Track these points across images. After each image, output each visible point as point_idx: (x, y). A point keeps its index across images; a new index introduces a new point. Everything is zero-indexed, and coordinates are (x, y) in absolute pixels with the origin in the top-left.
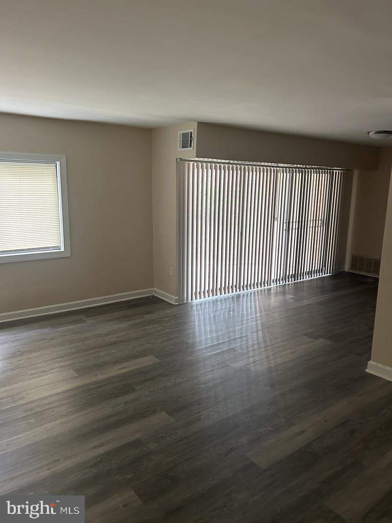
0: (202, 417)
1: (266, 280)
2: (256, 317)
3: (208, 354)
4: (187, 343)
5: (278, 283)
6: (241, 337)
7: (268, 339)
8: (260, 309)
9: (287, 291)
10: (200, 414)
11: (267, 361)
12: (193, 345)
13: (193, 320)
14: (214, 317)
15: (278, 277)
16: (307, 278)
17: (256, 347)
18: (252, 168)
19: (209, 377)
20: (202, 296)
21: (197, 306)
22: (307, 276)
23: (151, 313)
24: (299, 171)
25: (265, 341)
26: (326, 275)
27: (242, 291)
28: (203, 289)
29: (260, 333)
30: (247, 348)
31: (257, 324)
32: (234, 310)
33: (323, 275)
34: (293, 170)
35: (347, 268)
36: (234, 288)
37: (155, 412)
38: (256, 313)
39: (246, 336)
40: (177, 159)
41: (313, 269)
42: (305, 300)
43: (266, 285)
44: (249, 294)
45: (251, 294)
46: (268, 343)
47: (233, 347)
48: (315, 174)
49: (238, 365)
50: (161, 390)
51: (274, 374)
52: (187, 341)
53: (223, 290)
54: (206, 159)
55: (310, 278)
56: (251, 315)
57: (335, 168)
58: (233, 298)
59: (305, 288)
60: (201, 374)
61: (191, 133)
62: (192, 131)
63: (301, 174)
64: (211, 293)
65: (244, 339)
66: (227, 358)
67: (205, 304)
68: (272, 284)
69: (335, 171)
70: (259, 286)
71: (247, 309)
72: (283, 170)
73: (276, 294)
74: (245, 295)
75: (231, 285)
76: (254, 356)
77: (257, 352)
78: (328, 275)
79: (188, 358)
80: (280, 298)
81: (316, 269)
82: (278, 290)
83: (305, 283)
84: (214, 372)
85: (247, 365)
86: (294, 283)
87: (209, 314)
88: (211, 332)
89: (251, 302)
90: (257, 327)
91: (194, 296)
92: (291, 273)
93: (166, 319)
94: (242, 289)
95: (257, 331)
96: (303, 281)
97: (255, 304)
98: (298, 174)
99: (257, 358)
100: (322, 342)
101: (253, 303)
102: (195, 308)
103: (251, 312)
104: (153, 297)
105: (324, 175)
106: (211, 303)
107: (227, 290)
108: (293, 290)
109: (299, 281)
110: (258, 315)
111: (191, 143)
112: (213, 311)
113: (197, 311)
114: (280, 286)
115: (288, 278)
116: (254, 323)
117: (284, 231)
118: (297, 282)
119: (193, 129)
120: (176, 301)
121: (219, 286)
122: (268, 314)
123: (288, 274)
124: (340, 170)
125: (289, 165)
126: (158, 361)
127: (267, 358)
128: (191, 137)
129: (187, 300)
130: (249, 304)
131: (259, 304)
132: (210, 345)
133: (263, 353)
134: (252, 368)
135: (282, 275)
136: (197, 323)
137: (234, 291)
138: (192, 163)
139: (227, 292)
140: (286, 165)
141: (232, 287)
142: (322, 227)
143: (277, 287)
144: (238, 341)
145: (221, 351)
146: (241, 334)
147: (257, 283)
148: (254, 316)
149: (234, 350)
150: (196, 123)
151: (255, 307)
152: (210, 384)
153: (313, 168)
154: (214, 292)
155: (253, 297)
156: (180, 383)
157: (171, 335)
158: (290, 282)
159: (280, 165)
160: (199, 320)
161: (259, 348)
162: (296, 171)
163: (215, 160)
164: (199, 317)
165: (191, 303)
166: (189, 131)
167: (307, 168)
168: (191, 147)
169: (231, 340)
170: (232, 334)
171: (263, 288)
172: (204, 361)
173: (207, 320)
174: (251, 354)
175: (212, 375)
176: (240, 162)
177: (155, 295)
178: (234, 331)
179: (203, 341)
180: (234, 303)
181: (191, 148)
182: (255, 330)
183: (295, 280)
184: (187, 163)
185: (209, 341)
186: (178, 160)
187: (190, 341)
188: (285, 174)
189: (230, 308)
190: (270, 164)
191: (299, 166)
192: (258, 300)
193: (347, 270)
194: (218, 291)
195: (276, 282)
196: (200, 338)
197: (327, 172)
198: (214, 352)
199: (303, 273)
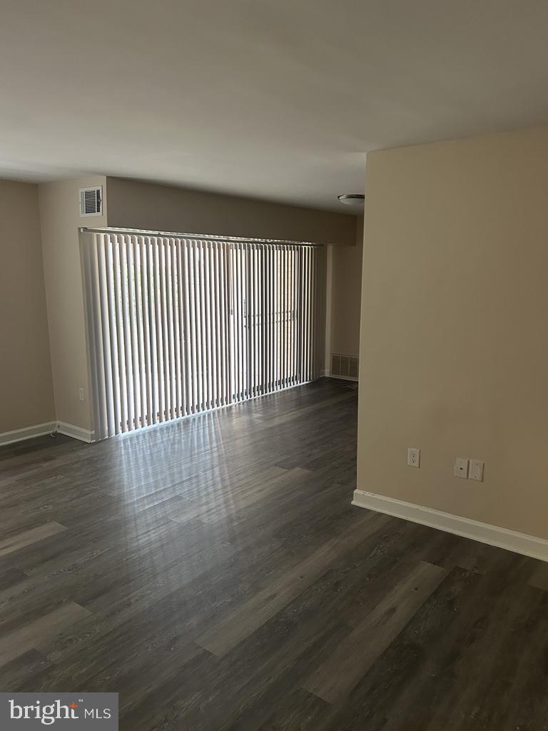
0: (133, 600)
1: (225, 395)
2: (211, 449)
3: (141, 510)
4: (110, 496)
5: (241, 398)
6: (190, 479)
7: (227, 476)
8: (216, 437)
9: (253, 408)
10: (129, 596)
11: (226, 507)
12: (120, 499)
13: (118, 463)
14: (151, 454)
15: (241, 391)
16: (278, 390)
17: (211, 489)
18: (193, 243)
19: (143, 540)
20: (133, 427)
21: (125, 441)
22: (279, 387)
23: (52, 459)
24: (257, 246)
25: (223, 480)
26: (302, 384)
27: (191, 415)
28: (133, 417)
29: (217, 470)
30: (199, 492)
31: (212, 458)
32: (180, 442)
33: (299, 384)
34: (249, 246)
35: (327, 373)
36: (180, 412)
37: (60, 604)
38: (211, 443)
39: (197, 476)
40: (79, 229)
41: (286, 377)
42: (277, 419)
43: (225, 402)
44: (202, 418)
45: (204, 416)
46: (228, 483)
47: (178, 493)
48: (279, 251)
49: (184, 519)
50: (69, 570)
51: (236, 524)
52: (110, 495)
53: (163, 416)
54: (124, 230)
55: (282, 389)
56: (204, 446)
57: (304, 243)
58: (179, 425)
59: (276, 402)
60: (131, 539)
61: (98, 191)
62: (100, 188)
63: (260, 251)
64: (145, 421)
65: (194, 481)
66: (170, 511)
67: (137, 437)
68: (233, 400)
69: (303, 247)
70: (215, 405)
71: (198, 438)
72: (236, 245)
73: (239, 413)
74: (197, 419)
75: (175, 406)
76: (207, 503)
77: (212, 496)
78: (305, 383)
79: (112, 519)
80: (245, 418)
81: (289, 376)
82: (242, 408)
83: (276, 395)
84: (150, 533)
85: (198, 516)
86: (262, 397)
87: (143, 451)
88: (147, 476)
89: (204, 428)
90: (212, 462)
91: (120, 427)
92: (257, 385)
93: (75, 466)
94: (191, 412)
95: (213, 468)
96: (274, 394)
97: (210, 430)
98: (256, 251)
99: (213, 505)
100: (298, 472)
101: (207, 429)
102: (122, 445)
103: (204, 443)
104: (56, 434)
105: (290, 252)
106: (146, 436)
107: (169, 414)
108: (261, 406)
109: (268, 393)
110: (215, 444)
111: (98, 206)
112: (150, 446)
113: (125, 449)
114: (243, 403)
115: (254, 392)
116: (208, 457)
117: (244, 329)
118: (266, 396)
119: (100, 185)
120: (92, 437)
121: (157, 410)
122: (227, 443)
123: (253, 386)
124: (310, 245)
125: (243, 239)
126: (64, 528)
127: (225, 503)
128: (98, 197)
129: (109, 435)
130: (201, 431)
131: (215, 429)
132: (145, 495)
133: (222, 496)
134: (205, 521)
135: (245, 388)
136: (124, 466)
137: (181, 415)
138: (102, 235)
139: (170, 418)
140: (239, 239)
141: (177, 410)
142: (292, 321)
143: (239, 404)
144: (185, 484)
145: (160, 501)
146: (190, 475)
147: (212, 401)
148: (208, 447)
149: (179, 498)
150: (105, 177)
151: (210, 435)
152: (146, 551)
153: (275, 243)
154: (150, 419)
155: (207, 421)
156: (100, 556)
157: (85, 488)
158: (257, 396)
159: (231, 238)
160: (129, 462)
161: (215, 491)
162: (253, 246)
163: (138, 231)
164: (129, 458)
165: (116, 438)
166: (95, 189)
167: (268, 243)
168: (98, 211)
169: (175, 485)
170: (177, 476)
171: (220, 407)
172: (135, 520)
173: (141, 461)
174: (204, 500)
175: (147, 538)
176: (175, 234)
177: (59, 431)
178: (180, 472)
179: (135, 492)
180: (181, 432)
181: (100, 213)
182: (209, 466)
183: (262, 394)
184: (95, 234)
185: (144, 490)
186: (82, 230)
187: (115, 493)
188: (239, 250)
189: (174, 440)
190: (217, 237)
191: (256, 240)
192: (214, 425)
193: (327, 375)
194: (157, 417)
195: (238, 397)
196: (130, 487)
197: (294, 248)
198: (151, 505)
199: (273, 382)
